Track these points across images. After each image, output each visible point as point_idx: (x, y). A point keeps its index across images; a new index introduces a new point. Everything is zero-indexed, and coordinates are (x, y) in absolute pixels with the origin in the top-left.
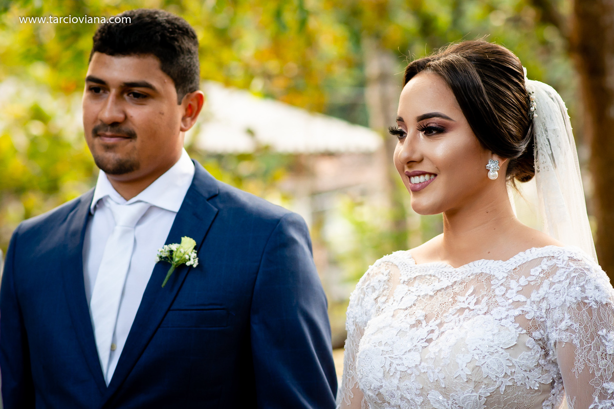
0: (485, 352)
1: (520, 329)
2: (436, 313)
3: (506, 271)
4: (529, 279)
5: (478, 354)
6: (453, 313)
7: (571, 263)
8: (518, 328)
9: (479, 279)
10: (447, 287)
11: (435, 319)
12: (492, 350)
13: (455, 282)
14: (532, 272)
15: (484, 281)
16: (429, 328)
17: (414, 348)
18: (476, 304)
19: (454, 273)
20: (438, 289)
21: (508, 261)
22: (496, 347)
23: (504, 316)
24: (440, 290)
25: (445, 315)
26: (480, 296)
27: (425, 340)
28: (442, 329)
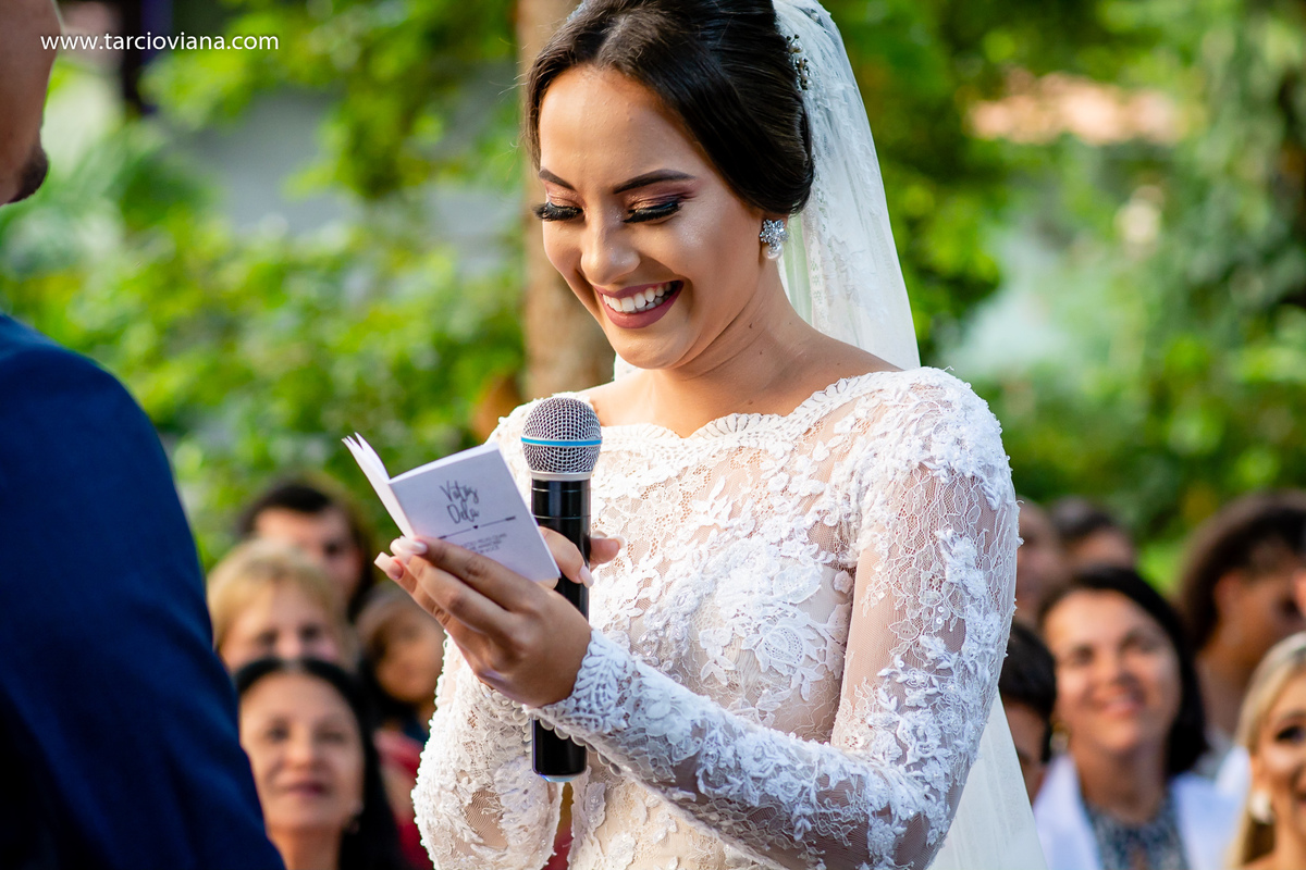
0: (759, 618)
1: (822, 555)
2: (650, 541)
3: (789, 439)
4: (831, 444)
5: (743, 625)
6: (686, 540)
7: (911, 395)
8: (818, 553)
9: (736, 460)
10: (667, 482)
11: (649, 552)
12: (770, 611)
13: (686, 468)
14: (837, 428)
15: (745, 463)
16: (638, 576)
17: (614, 622)
18: (731, 516)
19: (681, 448)
20: (649, 485)
21: (791, 417)
22: (779, 604)
23: (785, 534)
24: (653, 487)
25: (669, 544)
26: (740, 497)
27: (634, 602)
28: (668, 578)
